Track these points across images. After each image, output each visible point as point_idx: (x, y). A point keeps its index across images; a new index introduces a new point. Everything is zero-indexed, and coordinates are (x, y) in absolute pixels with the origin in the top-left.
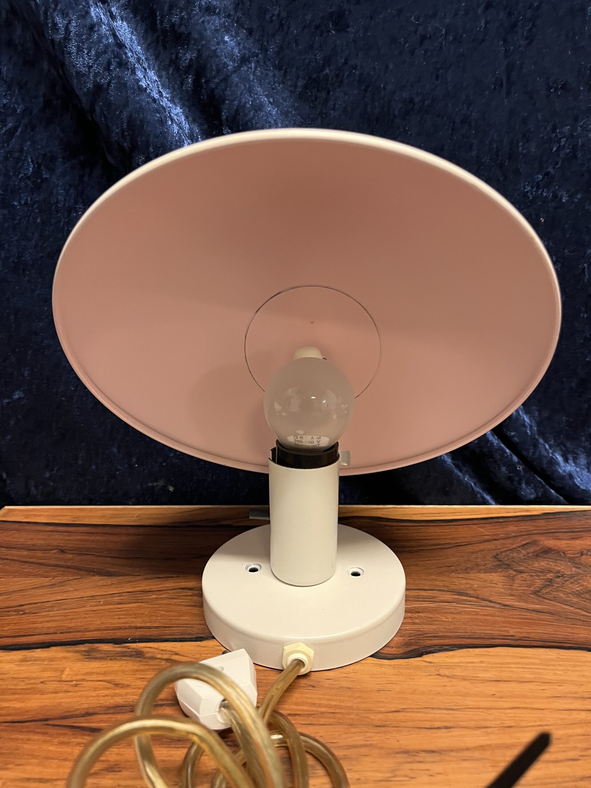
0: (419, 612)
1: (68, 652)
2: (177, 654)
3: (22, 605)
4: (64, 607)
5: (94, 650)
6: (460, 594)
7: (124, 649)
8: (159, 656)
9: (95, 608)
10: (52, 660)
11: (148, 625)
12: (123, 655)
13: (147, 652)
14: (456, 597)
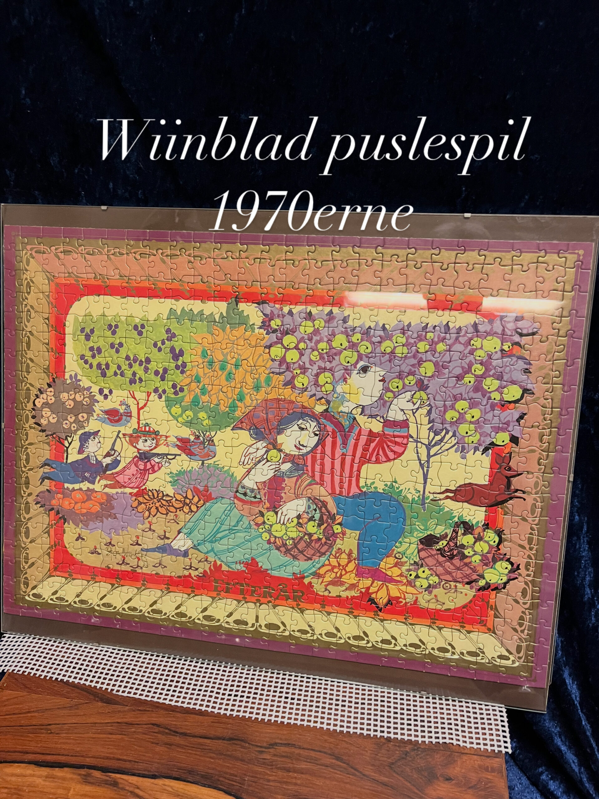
0: (302, 773)
1: (74, 773)
2: (138, 788)
3: (50, 725)
4: (76, 731)
5: (89, 775)
6: (338, 758)
7: (108, 778)
8: (127, 788)
9: (94, 736)
10: (64, 779)
11: (125, 758)
12: (106, 783)
13: (121, 783)
14: (334, 761)
